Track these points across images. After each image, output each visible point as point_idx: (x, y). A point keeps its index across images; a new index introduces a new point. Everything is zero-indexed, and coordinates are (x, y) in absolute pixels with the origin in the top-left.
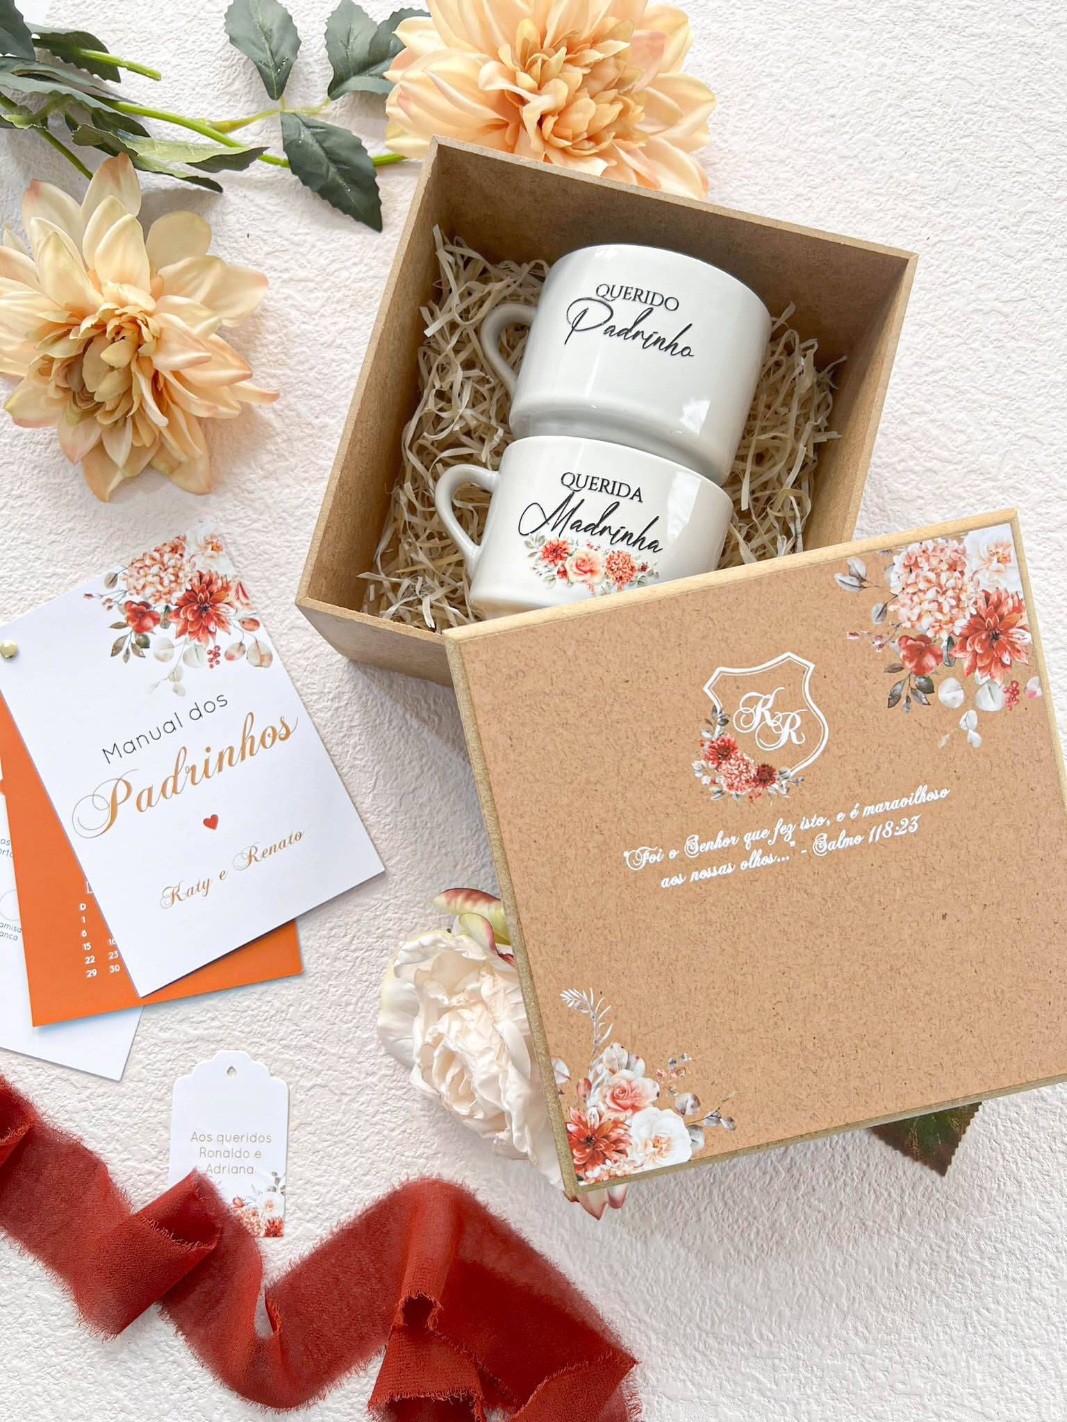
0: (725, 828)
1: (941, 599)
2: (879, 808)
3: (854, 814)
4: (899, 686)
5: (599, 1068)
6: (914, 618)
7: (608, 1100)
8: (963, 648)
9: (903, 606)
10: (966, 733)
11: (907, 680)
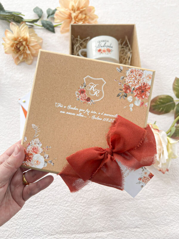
0: (77, 106)
1: (135, 80)
2: (107, 115)
3: (102, 114)
4: (120, 93)
5: (33, 142)
6: (128, 82)
7: (32, 149)
8: (136, 91)
9: (127, 78)
10: (130, 108)
11: (122, 93)
